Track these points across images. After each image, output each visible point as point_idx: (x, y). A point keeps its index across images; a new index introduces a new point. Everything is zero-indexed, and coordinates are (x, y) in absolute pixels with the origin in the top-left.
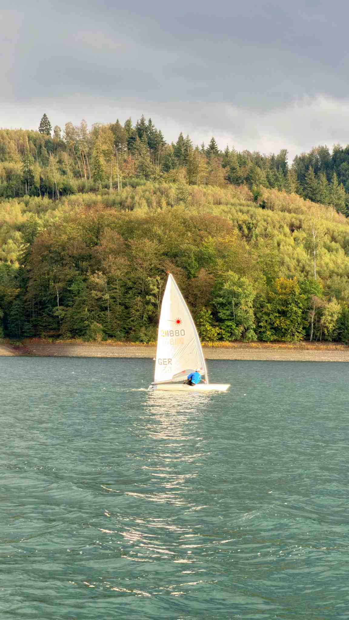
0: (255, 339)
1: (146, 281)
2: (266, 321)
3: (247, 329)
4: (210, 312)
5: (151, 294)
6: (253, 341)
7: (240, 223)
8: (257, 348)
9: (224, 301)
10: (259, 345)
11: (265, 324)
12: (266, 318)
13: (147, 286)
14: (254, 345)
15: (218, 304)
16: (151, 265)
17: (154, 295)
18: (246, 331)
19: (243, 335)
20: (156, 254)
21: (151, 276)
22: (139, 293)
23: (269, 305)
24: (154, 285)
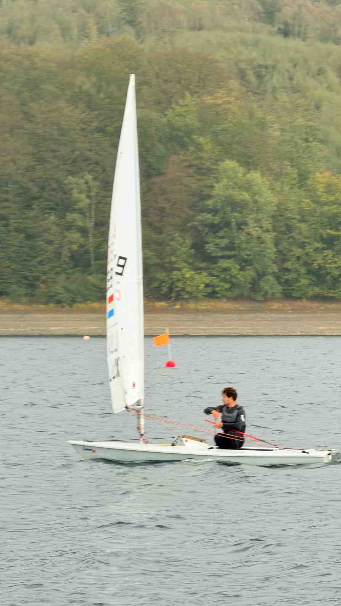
0: (278, 295)
1: (65, 184)
2: (298, 258)
3: (261, 275)
4: (189, 242)
5: (75, 210)
6: (274, 298)
7: (242, 66)
8: (283, 311)
9: (217, 220)
10: (288, 305)
11: (296, 266)
12: (298, 252)
13: (67, 192)
14: (276, 305)
15: (205, 226)
16: (73, 151)
17: (81, 211)
18: (260, 279)
19: (254, 286)
20: (83, 130)
21: (72, 174)
22: (52, 209)
23: (303, 225)
24: (81, 192)
